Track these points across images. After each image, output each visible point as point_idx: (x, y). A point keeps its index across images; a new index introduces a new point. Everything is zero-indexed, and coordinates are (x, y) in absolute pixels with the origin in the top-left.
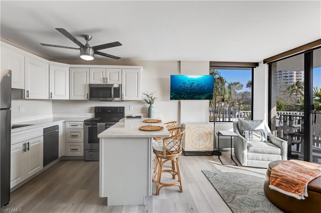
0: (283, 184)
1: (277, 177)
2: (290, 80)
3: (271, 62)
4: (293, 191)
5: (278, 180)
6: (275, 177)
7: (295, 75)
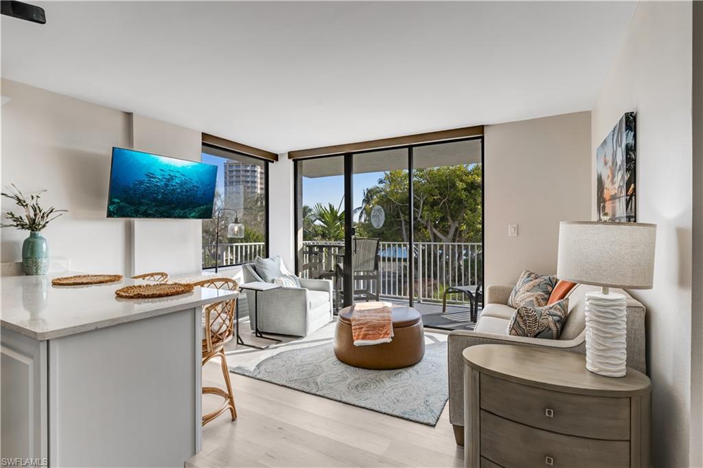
0: (370, 332)
1: (361, 326)
2: (252, 188)
3: (297, 158)
4: (382, 336)
5: (364, 329)
6: (360, 328)
7: (259, 181)
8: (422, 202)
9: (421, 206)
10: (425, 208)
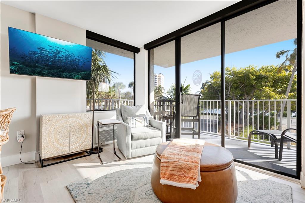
8: (230, 87)
9: (230, 89)
10: (232, 89)
